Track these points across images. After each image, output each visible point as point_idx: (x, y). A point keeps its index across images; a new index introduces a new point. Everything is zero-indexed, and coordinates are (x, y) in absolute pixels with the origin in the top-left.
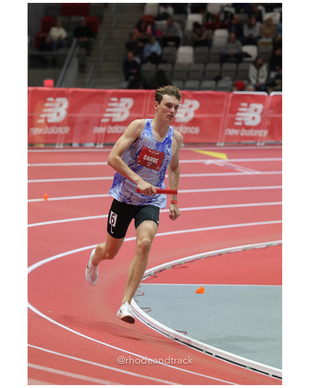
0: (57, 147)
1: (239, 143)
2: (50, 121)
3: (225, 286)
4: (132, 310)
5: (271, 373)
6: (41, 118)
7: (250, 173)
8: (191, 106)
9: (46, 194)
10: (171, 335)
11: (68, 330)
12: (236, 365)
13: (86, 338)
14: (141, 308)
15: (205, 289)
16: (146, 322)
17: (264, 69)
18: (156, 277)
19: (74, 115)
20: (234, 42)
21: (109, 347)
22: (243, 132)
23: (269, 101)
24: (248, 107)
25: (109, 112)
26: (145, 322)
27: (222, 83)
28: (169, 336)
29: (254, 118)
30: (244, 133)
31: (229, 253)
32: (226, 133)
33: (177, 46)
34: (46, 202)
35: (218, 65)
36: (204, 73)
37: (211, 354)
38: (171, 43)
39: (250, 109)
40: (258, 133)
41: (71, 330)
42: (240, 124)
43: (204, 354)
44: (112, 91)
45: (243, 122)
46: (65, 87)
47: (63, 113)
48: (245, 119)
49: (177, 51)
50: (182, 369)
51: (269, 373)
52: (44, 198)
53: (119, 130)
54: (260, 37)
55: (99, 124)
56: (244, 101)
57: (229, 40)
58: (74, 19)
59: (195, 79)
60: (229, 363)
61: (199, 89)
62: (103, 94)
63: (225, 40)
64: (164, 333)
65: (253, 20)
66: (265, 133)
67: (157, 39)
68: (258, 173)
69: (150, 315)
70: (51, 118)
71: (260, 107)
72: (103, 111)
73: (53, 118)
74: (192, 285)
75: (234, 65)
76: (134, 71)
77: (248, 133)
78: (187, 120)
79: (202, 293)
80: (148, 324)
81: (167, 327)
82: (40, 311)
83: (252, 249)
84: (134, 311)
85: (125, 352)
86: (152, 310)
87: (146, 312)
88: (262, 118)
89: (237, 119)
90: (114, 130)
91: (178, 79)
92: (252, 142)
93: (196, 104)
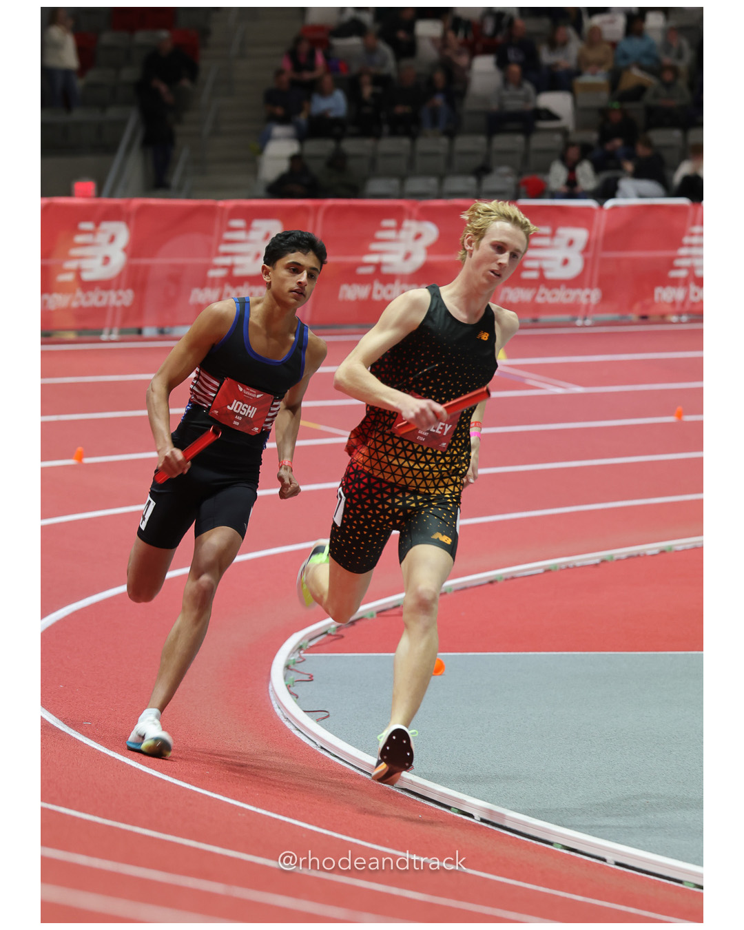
0: (104, 337)
1: (535, 320)
2: (86, 276)
3: (504, 656)
4: (284, 716)
5: (611, 858)
6: (68, 271)
7: (559, 391)
8: (418, 236)
9: (80, 449)
11: (131, 766)
12: (528, 840)
13: (174, 784)
14: (305, 711)
16: (318, 743)
18: (342, 637)
19: (144, 261)
20: (518, 86)
21: (229, 803)
22: (543, 295)
23: (601, 221)
24: (553, 235)
25: (226, 254)
26: (315, 743)
27: (491, 182)
29: (566, 262)
30: (546, 296)
31: (512, 579)
32: (502, 298)
34: (81, 467)
35: (482, 140)
36: (449, 158)
37: (471, 816)
39: (557, 241)
40: (578, 297)
41: (139, 764)
42: (534, 275)
43: (454, 817)
44: (231, 203)
45: (541, 270)
46: (123, 196)
47: (118, 259)
48: (545, 265)
51: (606, 857)
52: (75, 459)
54: (579, 73)
55: (204, 283)
56: (544, 222)
57: (506, 81)
58: (141, 37)
59: (427, 173)
61: (439, 196)
62: (211, 211)
63: (497, 81)
64: (359, 769)
66: (595, 295)
68: (580, 390)
69: (326, 728)
70: (90, 270)
71: (580, 235)
72: (212, 252)
73: (94, 270)
75: (520, 139)
77: (553, 296)
78: (409, 268)
80: (322, 748)
82: (65, 723)
83: (568, 568)
84: (290, 719)
85: (265, 815)
86: (331, 715)
87: (318, 721)
88: (586, 261)
89: (528, 264)
91: (389, 174)
92: (565, 317)
93: (430, 231)
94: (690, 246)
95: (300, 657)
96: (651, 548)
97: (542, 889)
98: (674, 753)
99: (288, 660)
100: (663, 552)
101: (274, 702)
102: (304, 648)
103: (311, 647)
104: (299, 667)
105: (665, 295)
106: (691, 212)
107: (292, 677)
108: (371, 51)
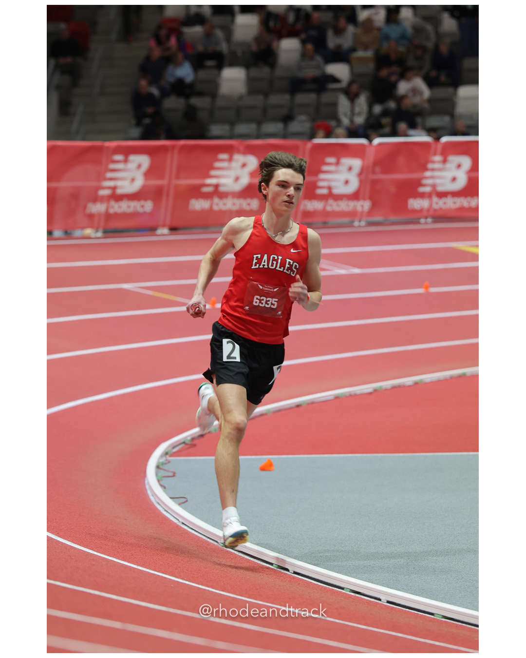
1: (325, 223)
4: (156, 501)
5: (384, 598)
7: (343, 272)
8: (244, 165)
10: (221, 540)
12: (328, 586)
14: (171, 498)
15: (274, 463)
16: (180, 519)
17: (362, 101)
18: (195, 445)
19: (53, 184)
20: (311, 58)
21: (120, 563)
22: (331, 205)
23: (371, 154)
24: (338, 163)
25: (111, 179)
26: (178, 520)
27: (294, 126)
28: (218, 543)
29: (347, 182)
30: (333, 206)
31: (312, 403)
32: (302, 208)
33: (220, 67)
35: (287, 97)
36: (265, 110)
37: (287, 570)
38: (210, 63)
39: (341, 168)
40: (355, 207)
42: (324, 191)
43: (276, 570)
44: (114, 144)
45: (330, 188)
48: (333, 184)
49: (219, 75)
50: (240, 596)
51: (381, 598)
53: (129, 207)
54: (354, 50)
55: (96, 199)
56: (331, 155)
57: (304, 55)
59: (249, 120)
60: (315, 584)
61: (258, 137)
62: (100, 149)
63: (296, 56)
64: (209, 538)
65: (342, 22)
66: (366, 205)
67: (187, 57)
68: (357, 271)
69: (186, 509)
71: (357, 163)
72: (101, 177)
74: (254, 457)
75: (313, 96)
76: (150, 110)
77: (338, 206)
78: (238, 187)
79: (270, 471)
80: (183, 523)
81: (215, 527)
83: (351, 396)
84: (160, 503)
86: (189, 500)
87: (179, 504)
88: (361, 181)
89: (321, 184)
90: (120, 207)
91: (223, 121)
92: (346, 220)
93: (253, 162)
94: (433, 170)
95: (167, 460)
96: (408, 381)
97: (337, 621)
98: (427, 524)
99: (158, 462)
100: (416, 383)
101: (149, 492)
102: (169, 453)
103: (174, 453)
104: (166, 467)
105: (415, 204)
106: (433, 147)
107: (160, 474)
108: (208, 35)
